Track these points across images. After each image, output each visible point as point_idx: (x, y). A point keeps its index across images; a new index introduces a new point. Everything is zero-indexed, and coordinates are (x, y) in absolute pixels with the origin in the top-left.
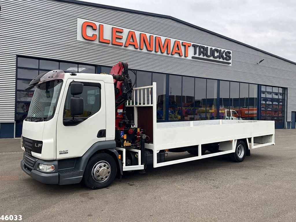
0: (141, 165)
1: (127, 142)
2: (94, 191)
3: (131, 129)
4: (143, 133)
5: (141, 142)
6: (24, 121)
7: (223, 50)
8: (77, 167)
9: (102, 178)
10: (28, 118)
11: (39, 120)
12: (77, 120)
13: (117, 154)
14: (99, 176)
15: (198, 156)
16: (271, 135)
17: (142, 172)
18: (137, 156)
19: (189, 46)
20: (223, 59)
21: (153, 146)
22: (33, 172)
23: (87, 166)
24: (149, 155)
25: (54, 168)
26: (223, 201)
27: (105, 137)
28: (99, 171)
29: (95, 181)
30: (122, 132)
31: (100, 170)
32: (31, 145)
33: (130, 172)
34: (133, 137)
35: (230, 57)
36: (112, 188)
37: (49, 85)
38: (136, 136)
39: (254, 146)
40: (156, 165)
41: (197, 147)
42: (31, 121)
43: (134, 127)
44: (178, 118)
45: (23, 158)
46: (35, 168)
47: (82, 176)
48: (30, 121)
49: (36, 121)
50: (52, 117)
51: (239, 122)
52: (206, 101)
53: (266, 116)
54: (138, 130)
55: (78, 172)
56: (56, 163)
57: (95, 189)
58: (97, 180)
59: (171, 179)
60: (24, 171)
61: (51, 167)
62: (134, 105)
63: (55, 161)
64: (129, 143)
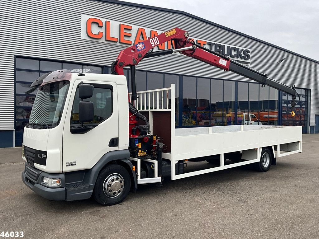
0: (158, 177)
1: (142, 151)
2: (105, 207)
3: (147, 137)
4: (159, 141)
5: (158, 152)
6: (25, 127)
7: (240, 48)
8: (86, 181)
9: (115, 193)
10: (30, 124)
11: (42, 127)
12: (86, 127)
13: (131, 165)
14: (111, 191)
15: (220, 166)
16: (298, 142)
17: (158, 185)
18: (154, 167)
19: (204, 44)
20: (241, 59)
21: (171, 156)
22: (37, 186)
23: (98, 179)
24: (167, 166)
25: (60, 181)
26: (253, 218)
27: (118, 146)
28: (111, 185)
29: (107, 196)
30: (137, 141)
31: (113, 184)
32: (34, 155)
34: (148, 146)
35: (248, 56)
36: (125, 204)
37: (54, 87)
38: (152, 145)
39: (280, 154)
40: (174, 177)
41: (219, 156)
42: (34, 128)
43: (150, 134)
44: (192, 123)
45: (24, 169)
46: (39, 182)
47: (92, 191)
48: (32, 128)
49: (38, 128)
50: (57, 124)
51: (262, 128)
52: (223, 105)
53: (287, 121)
54: (155, 137)
55: (87, 187)
56: (63, 176)
57: (107, 205)
58: (109, 196)
59: (191, 192)
60: (26, 184)
61: (57, 181)
62: (149, 110)
63: (61, 174)
64: (144, 152)
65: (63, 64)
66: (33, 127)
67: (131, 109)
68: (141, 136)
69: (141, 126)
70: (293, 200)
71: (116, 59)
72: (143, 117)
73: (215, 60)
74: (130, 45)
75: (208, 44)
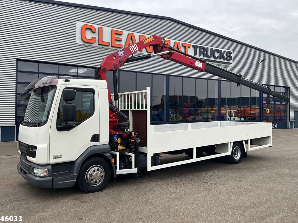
0: (135, 168)
1: (121, 146)
2: (87, 194)
3: (125, 133)
4: (137, 137)
5: (136, 146)
6: (20, 125)
7: (223, 50)
8: (71, 171)
9: (96, 182)
10: (24, 122)
11: (33, 125)
12: (70, 125)
13: (110, 157)
14: (92, 180)
15: (193, 159)
16: (269, 137)
17: (136, 175)
18: (131, 160)
19: (189, 47)
20: (224, 60)
21: (147, 150)
22: (28, 176)
23: (81, 170)
24: (143, 158)
25: (48, 172)
26: (213, 204)
27: (99, 141)
28: (92, 175)
29: (89, 184)
30: (116, 136)
31: (94, 174)
32: (26, 149)
33: (124, 175)
34: (127, 141)
36: (105, 192)
37: (44, 91)
38: (130, 140)
39: (251, 147)
40: (150, 168)
41: (192, 149)
43: (128, 131)
44: (179, 119)
45: (19, 161)
46: (30, 172)
47: (76, 180)
49: (30, 126)
50: (46, 122)
51: (237, 124)
53: (268, 116)
54: (133, 134)
55: (71, 176)
56: (50, 167)
57: (89, 192)
58: (91, 184)
59: (165, 182)
60: (20, 174)
61: (45, 171)
62: (129, 109)
63: (49, 166)
64: (123, 146)
65: (60, 66)
66: (26, 125)
67: (113, 109)
68: (121, 133)
69: (122, 123)
70: (253, 188)
71: (100, 65)
72: (123, 116)
73: (191, 63)
74: (121, 48)
75: (193, 47)
